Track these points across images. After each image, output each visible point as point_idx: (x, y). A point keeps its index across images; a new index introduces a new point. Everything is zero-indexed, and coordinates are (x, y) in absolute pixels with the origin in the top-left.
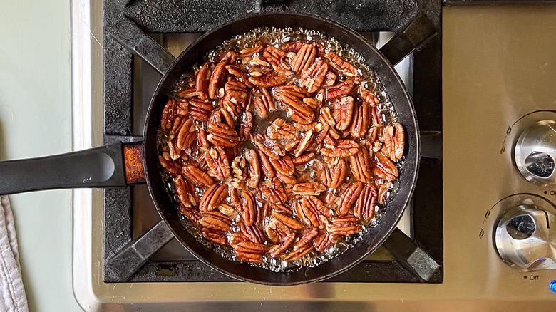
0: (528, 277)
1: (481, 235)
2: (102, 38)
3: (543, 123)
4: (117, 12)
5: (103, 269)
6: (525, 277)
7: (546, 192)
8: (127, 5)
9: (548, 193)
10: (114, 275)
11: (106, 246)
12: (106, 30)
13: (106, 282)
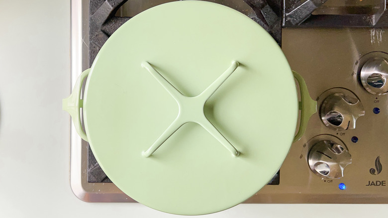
0: (327, 181)
1: (301, 157)
2: (89, 44)
3: (337, 95)
4: (97, 28)
5: (88, 174)
6: (325, 181)
7: (337, 134)
8: (103, 24)
9: (339, 134)
10: (93, 179)
11: (89, 162)
12: (91, 39)
13: (89, 182)
